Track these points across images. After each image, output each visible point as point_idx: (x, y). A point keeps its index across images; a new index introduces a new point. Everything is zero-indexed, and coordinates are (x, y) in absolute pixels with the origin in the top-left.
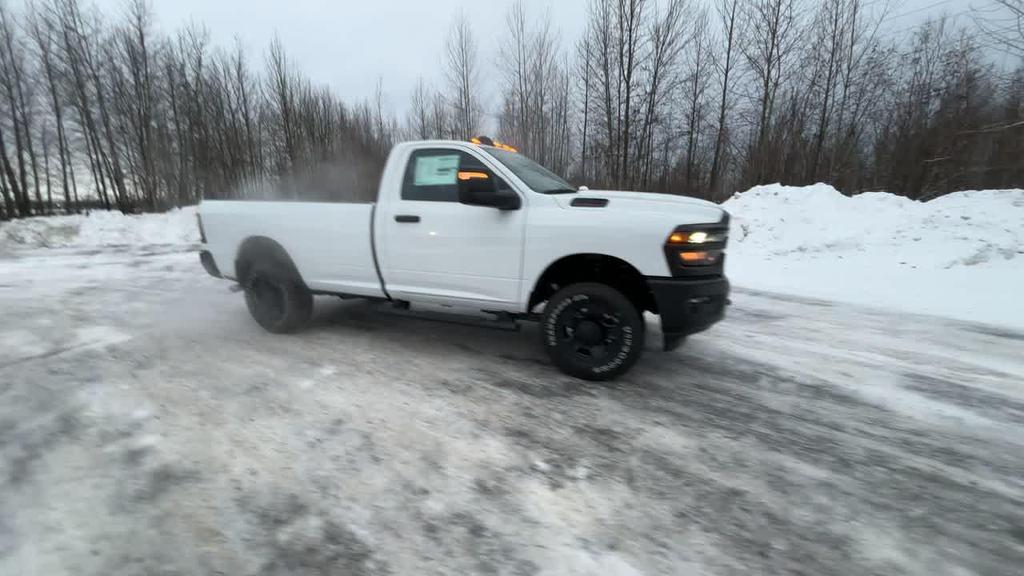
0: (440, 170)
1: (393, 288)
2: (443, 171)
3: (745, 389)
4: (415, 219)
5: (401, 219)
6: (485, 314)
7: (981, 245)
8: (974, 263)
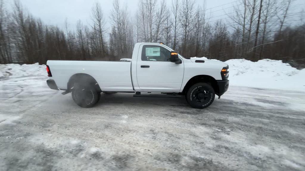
0: (154, 52)
1: (137, 88)
2: (155, 52)
3: (230, 105)
4: (148, 67)
5: (142, 67)
6: (163, 94)
7: (238, 71)
8: (237, 75)
